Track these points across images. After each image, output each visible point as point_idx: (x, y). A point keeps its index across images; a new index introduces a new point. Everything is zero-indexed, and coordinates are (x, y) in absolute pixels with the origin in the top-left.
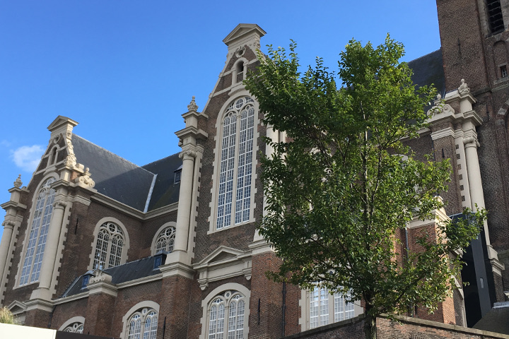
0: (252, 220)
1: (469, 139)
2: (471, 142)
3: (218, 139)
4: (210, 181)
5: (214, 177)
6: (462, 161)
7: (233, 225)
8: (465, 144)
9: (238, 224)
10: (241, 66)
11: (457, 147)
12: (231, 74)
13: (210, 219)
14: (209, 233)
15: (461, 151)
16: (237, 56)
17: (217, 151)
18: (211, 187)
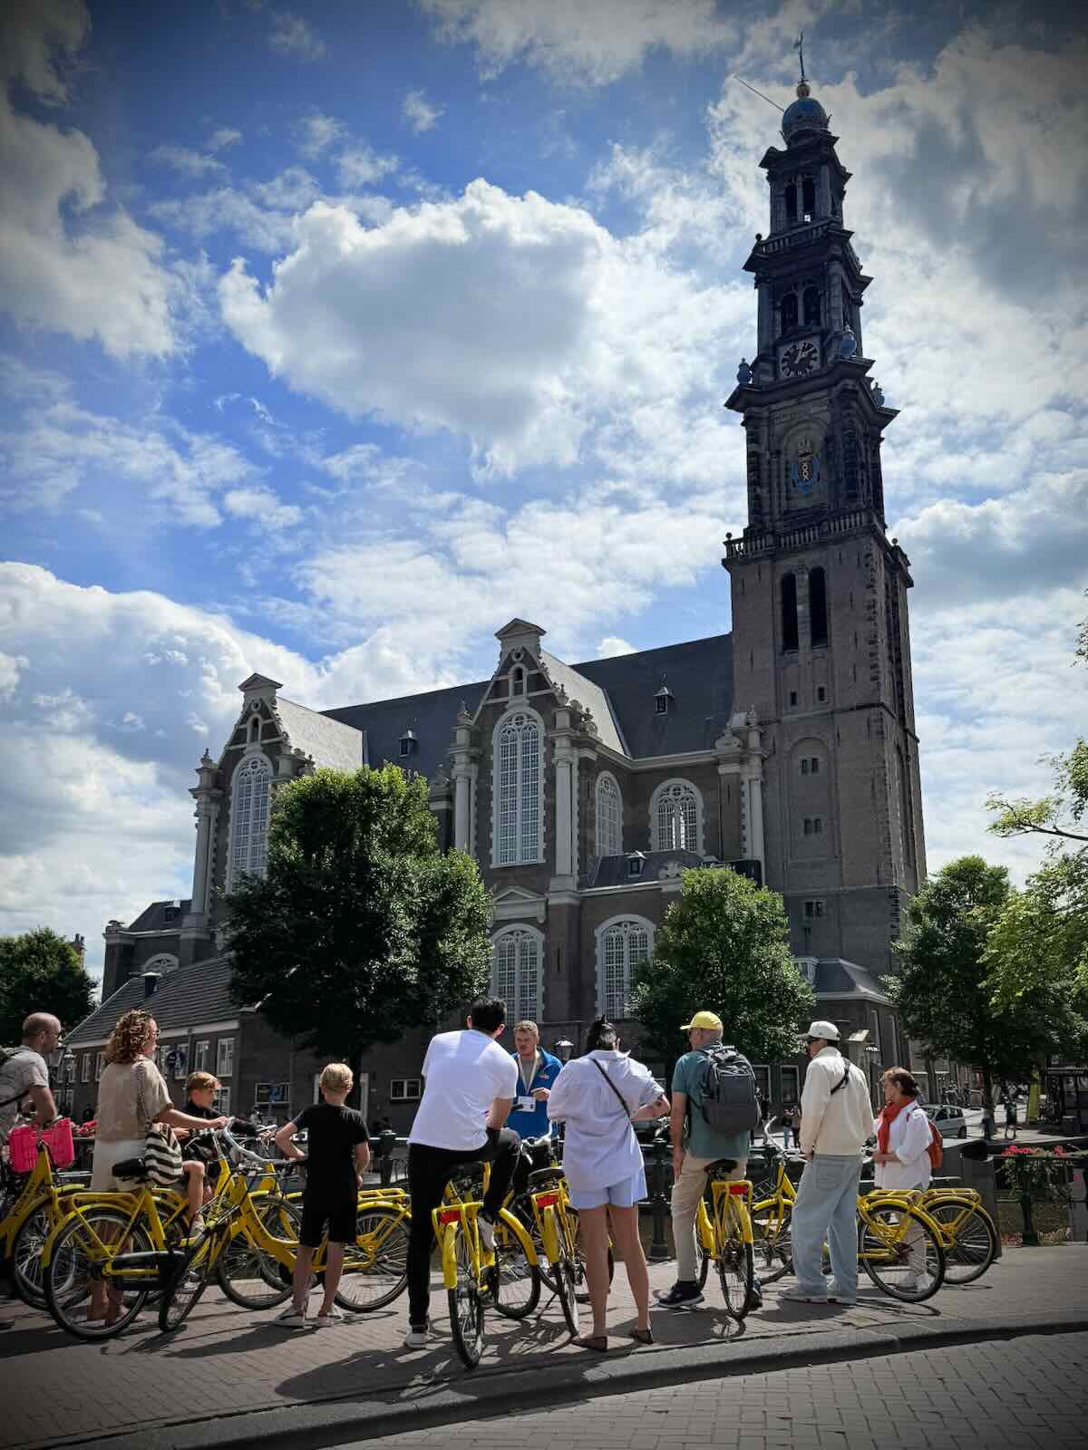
0: (541, 860)
1: (754, 777)
2: (757, 779)
3: (496, 758)
4: (490, 808)
5: (493, 804)
6: (745, 799)
7: (518, 861)
8: (750, 781)
9: (527, 862)
10: (519, 673)
11: (742, 783)
12: (507, 681)
13: (492, 851)
14: (492, 866)
15: (745, 788)
16: (514, 659)
17: (495, 773)
18: (491, 815)
